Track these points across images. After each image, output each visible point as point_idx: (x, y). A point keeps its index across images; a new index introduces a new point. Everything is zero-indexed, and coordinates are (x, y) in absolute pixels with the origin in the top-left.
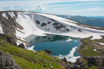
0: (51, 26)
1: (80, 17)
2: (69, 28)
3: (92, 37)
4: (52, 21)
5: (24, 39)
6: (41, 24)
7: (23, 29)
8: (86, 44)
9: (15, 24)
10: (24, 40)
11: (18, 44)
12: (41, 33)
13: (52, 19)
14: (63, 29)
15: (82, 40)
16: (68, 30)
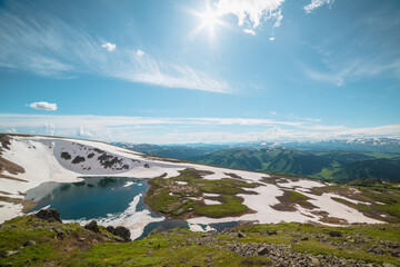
0: (95, 162)
1: (148, 145)
2: (128, 163)
3: (165, 175)
4: (96, 153)
5: (21, 194)
6: (73, 158)
7: (22, 171)
8: (158, 186)
10: (22, 197)
12: (71, 176)
13: (97, 150)
14: (118, 166)
15: (151, 181)
16: (126, 167)
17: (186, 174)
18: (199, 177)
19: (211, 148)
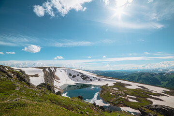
0: (79, 78)
1: (98, 71)
2: (92, 78)
3: (107, 84)
5: (59, 87)
6: (72, 76)
7: (59, 80)
8: (105, 90)
9: (54, 76)
11: (56, 92)
12: (72, 82)
13: (80, 73)
14: (88, 80)
15: (102, 87)
16: (91, 80)
17: (117, 85)
18: (124, 87)
19: (128, 72)
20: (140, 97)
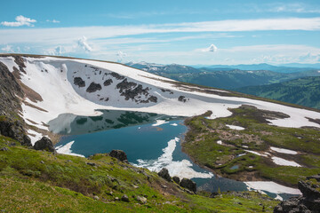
0: (112, 91)
1: (178, 67)
2: (157, 93)
3: (209, 113)
4: (114, 79)
5: (44, 125)
6: (87, 85)
7: (41, 100)
8: (199, 130)
10: (46, 128)
12: (88, 108)
14: (143, 97)
15: (189, 121)
16: (154, 99)
17: (241, 115)
18: (263, 121)
19: (282, 72)
20: (311, 152)
